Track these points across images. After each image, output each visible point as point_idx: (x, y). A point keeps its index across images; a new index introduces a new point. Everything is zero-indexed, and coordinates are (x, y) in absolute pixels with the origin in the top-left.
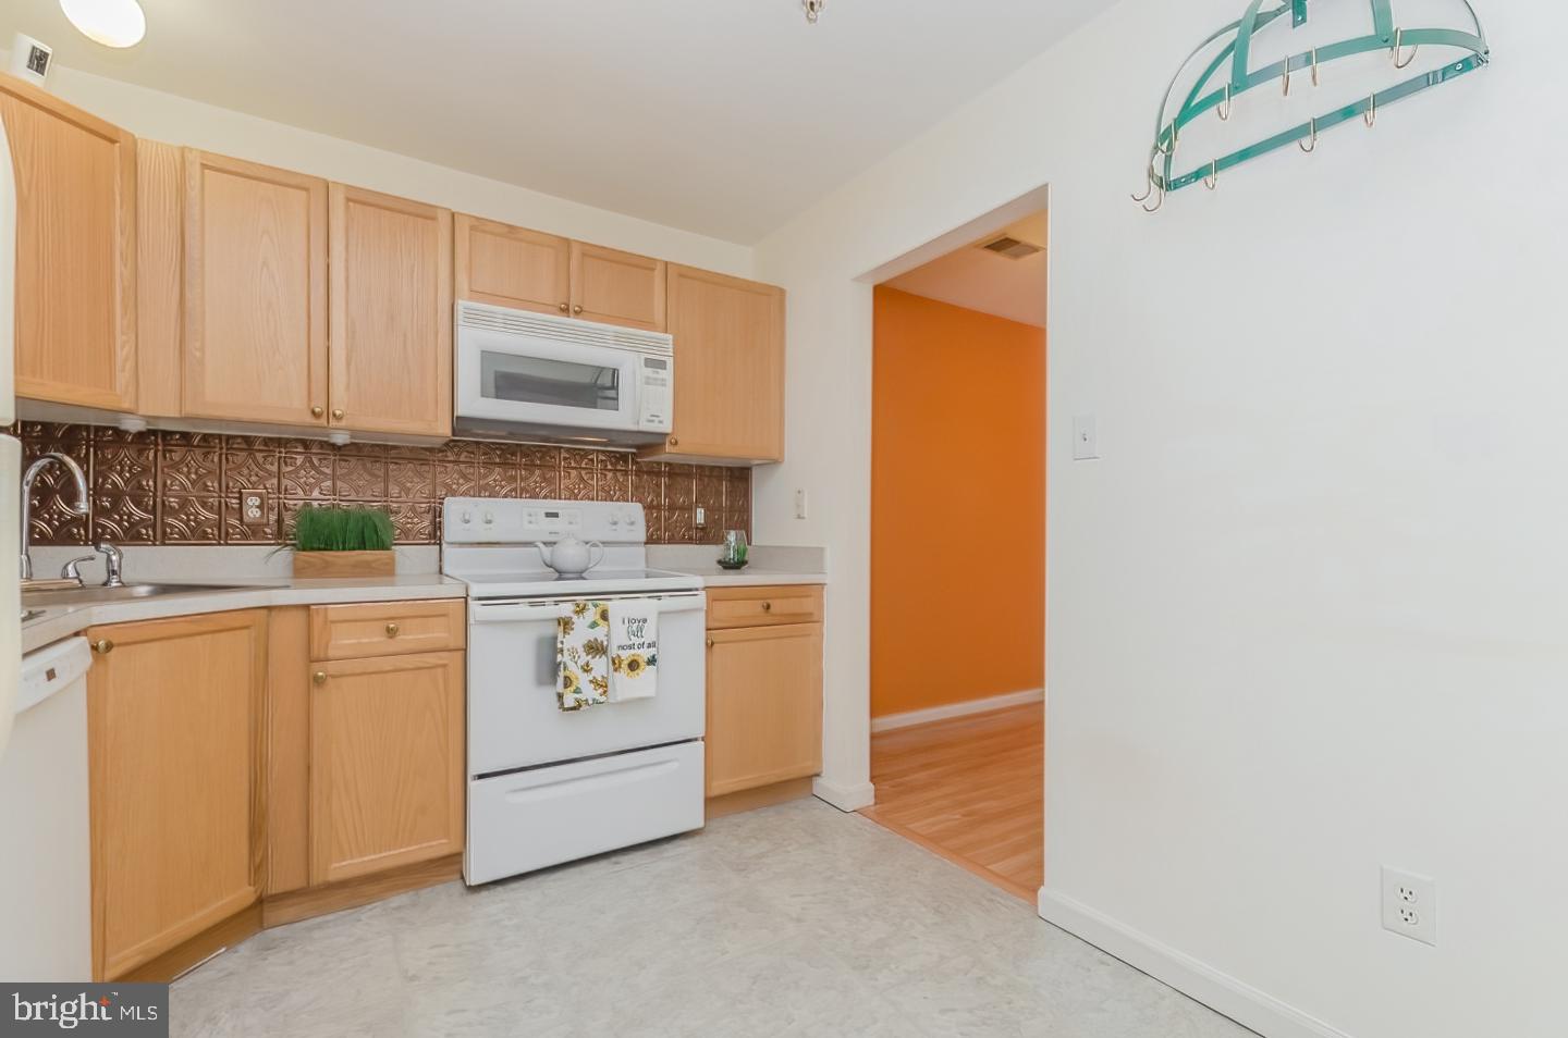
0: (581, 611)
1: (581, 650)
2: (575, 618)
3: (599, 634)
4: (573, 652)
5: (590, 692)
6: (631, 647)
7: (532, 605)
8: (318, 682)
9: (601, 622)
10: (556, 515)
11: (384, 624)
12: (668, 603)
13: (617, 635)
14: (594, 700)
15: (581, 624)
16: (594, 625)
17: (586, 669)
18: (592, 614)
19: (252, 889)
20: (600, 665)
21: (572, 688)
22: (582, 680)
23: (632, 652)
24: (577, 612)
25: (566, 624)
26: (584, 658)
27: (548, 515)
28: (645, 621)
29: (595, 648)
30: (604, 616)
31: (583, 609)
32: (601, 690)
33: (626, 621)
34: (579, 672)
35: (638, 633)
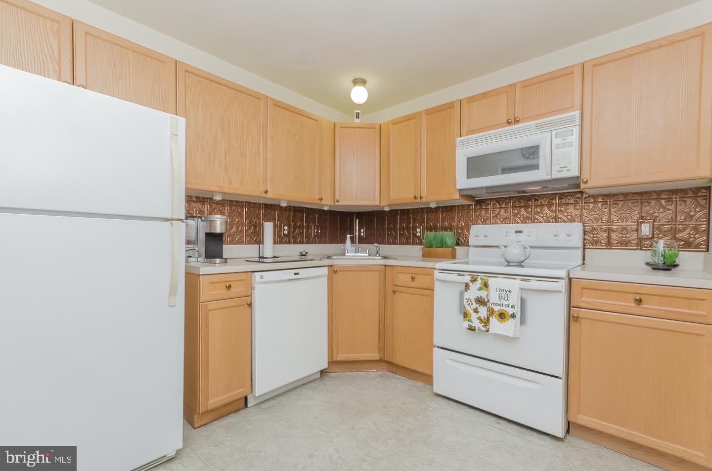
0: (474, 280)
1: (473, 301)
2: (471, 284)
3: (483, 294)
4: (469, 300)
5: (476, 324)
6: (500, 305)
7: (459, 275)
8: (394, 292)
9: (484, 288)
10: (521, 232)
11: (410, 276)
12: (534, 284)
13: (494, 297)
14: (479, 328)
15: (474, 287)
16: (480, 289)
17: (476, 311)
18: (479, 283)
19: (378, 354)
20: (483, 311)
21: (467, 319)
22: (474, 316)
23: (501, 308)
24: (471, 281)
25: (467, 286)
26: (475, 305)
27: (516, 232)
28: (510, 292)
29: (481, 301)
30: (486, 285)
31: (475, 280)
32: (483, 324)
33: (498, 290)
34: (472, 312)
35: (506, 298)
